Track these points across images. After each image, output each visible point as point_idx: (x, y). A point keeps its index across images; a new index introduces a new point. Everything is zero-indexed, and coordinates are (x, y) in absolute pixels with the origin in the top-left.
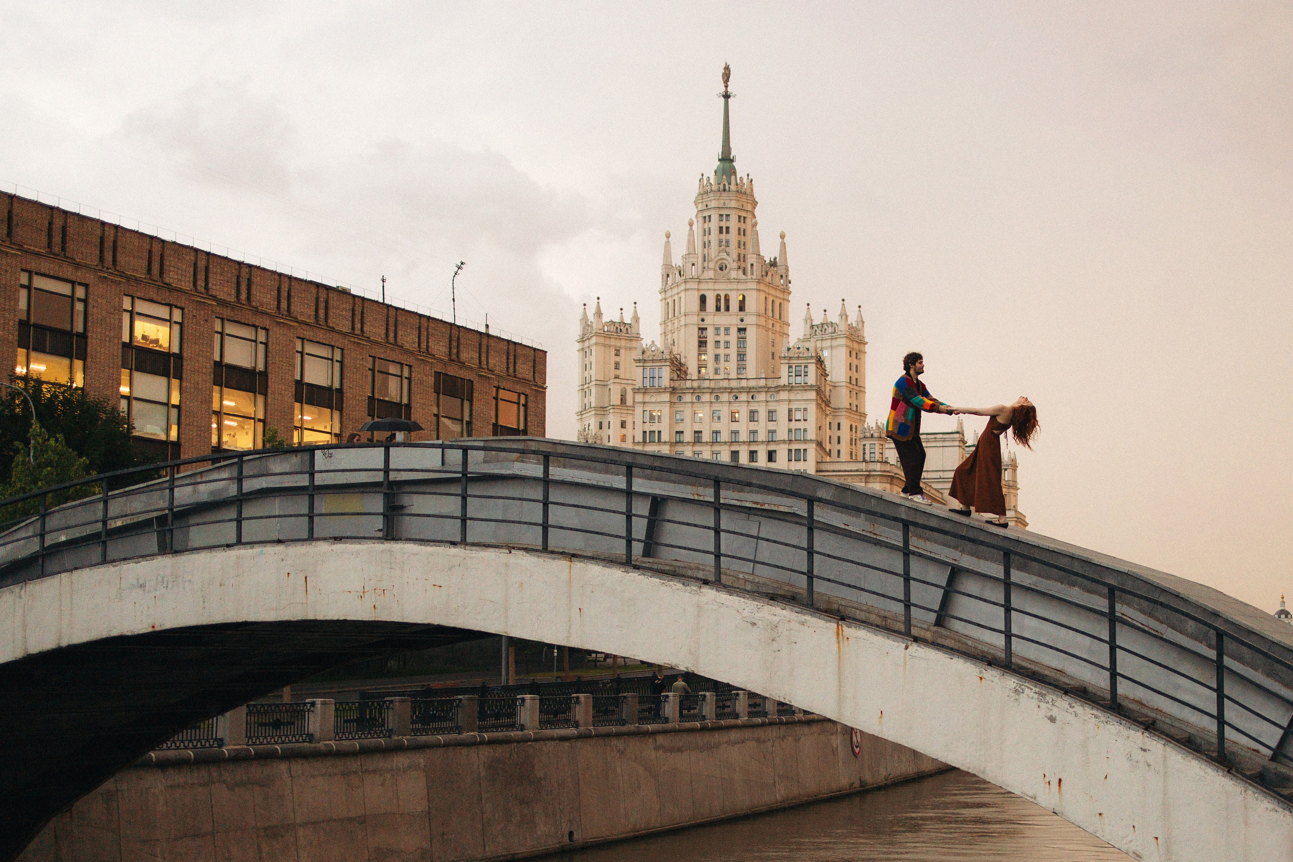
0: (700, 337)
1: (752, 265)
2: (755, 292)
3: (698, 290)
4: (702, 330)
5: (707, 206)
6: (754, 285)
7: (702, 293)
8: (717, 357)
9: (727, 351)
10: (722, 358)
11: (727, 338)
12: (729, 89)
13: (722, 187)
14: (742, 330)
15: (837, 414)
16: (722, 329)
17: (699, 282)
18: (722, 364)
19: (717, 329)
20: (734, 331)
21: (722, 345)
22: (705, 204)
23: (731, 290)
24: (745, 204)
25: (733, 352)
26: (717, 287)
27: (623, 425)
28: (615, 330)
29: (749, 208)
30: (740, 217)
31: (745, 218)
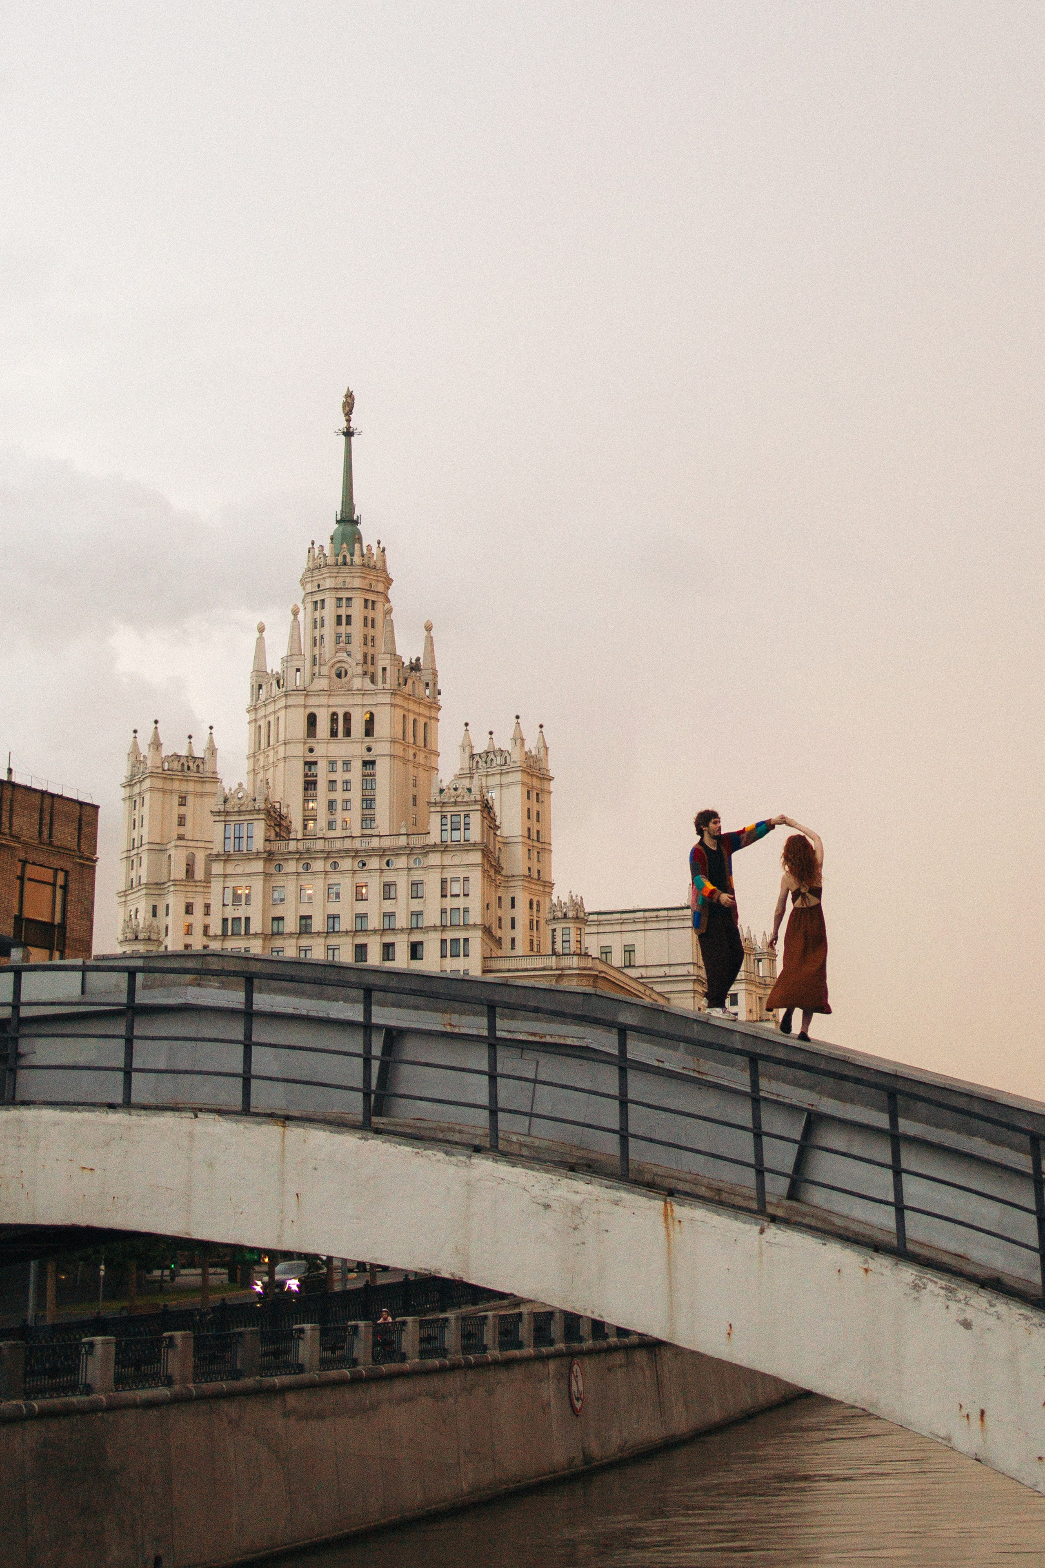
0: (306, 775)
1: (384, 669)
2: (388, 708)
3: (305, 706)
4: (310, 764)
5: (319, 586)
6: (387, 699)
7: (309, 711)
8: (331, 804)
9: (347, 795)
10: (339, 806)
11: (347, 776)
12: (352, 424)
13: (340, 559)
14: (368, 764)
15: (512, 884)
16: (340, 764)
17: (306, 695)
18: (339, 815)
19: (333, 763)
20: (357, 765)
21: (339, 786)
22: (316, 584)
23: (353, 705)
24: (374, 583)
25: (356, 795)
26: (333, 701)
27: (189, 909)
28: (179, 768)
29: (380, 587)
30: (366, 601)
31: (373, 602)
